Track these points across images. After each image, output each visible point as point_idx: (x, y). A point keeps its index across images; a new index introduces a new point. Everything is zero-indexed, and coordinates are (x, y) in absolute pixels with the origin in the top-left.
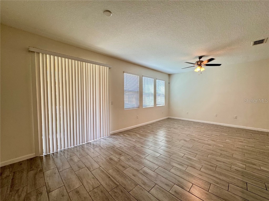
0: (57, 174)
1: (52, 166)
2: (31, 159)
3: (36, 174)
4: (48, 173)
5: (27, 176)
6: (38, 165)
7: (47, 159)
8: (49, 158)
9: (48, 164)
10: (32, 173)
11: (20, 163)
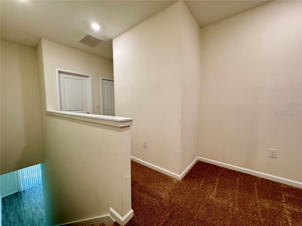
0: (27, 199)
1: (26, 196)
2: (16, 193)
3: (18, 199)
4: (23, 199)
5: (15, 200)
6: (20, 196)
7: (23, 193)
8: (25, 192)
9: (24, 195)
10: (17, 199)
11: (11, 195)
